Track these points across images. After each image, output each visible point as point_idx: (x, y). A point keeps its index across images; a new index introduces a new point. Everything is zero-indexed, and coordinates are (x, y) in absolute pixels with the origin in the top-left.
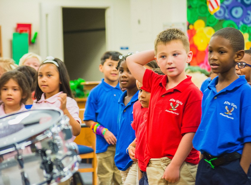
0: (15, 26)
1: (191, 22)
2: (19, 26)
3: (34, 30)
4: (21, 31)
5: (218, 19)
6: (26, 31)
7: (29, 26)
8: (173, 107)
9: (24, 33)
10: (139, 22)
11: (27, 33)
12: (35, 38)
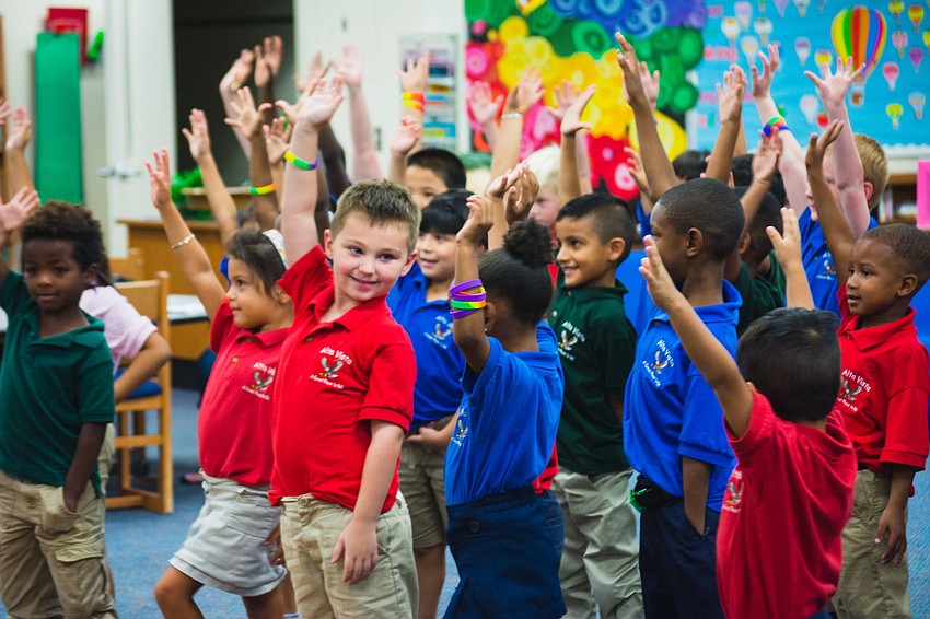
0: (43, 14)
1: (492, 21)
2: (55, 13)
3: (95, 27)
4: (60, 30)
5: (560, 17)
6: (73, 28)
7: (81, 15)
8: (327, 369)
9: (68, 32)
10: (344, 25)
11: (77, 32)
12: (99, 47)
